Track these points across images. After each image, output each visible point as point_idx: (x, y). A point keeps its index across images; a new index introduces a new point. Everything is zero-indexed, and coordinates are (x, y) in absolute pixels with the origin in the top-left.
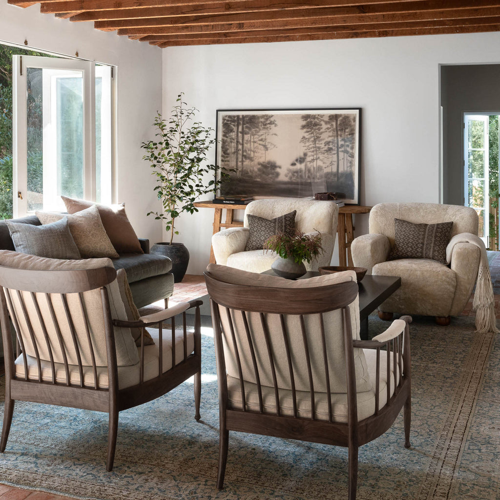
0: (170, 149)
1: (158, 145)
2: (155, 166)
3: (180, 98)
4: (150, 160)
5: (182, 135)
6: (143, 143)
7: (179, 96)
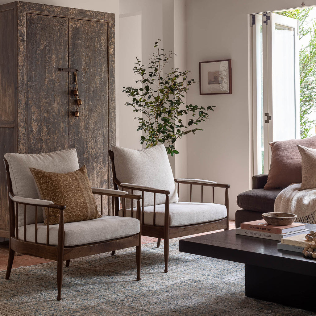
0: (150, 94)
1: (139, 91)
2: (137, 111)
3: (157, 45)
4: (132, 105)
5: (161, 81)
6: (124, 88)
7: (156, 43)
